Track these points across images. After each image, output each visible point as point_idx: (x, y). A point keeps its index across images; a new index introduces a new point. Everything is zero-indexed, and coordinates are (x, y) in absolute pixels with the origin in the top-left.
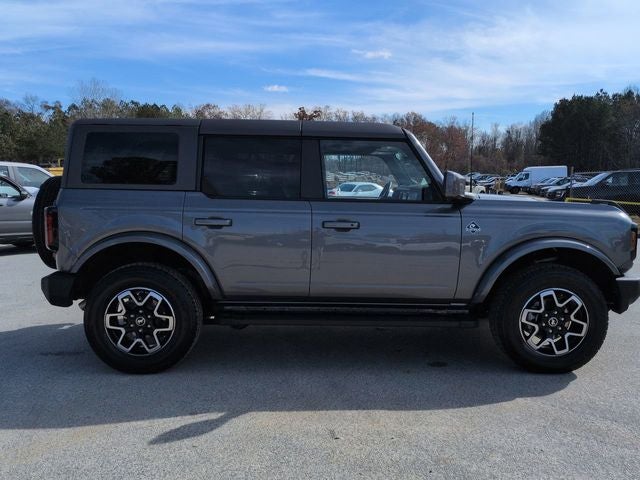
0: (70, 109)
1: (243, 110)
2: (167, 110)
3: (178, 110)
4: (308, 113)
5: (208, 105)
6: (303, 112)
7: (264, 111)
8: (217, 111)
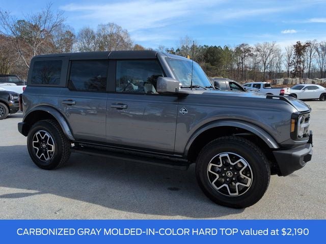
0: (176, 51)
1: (263, 46)
2: (221, 48)
3: (227, 48)
4: (302, 45)
5: (243, 44)
6: (300, 44)
7: (275, 45)
8: (247, 47)
